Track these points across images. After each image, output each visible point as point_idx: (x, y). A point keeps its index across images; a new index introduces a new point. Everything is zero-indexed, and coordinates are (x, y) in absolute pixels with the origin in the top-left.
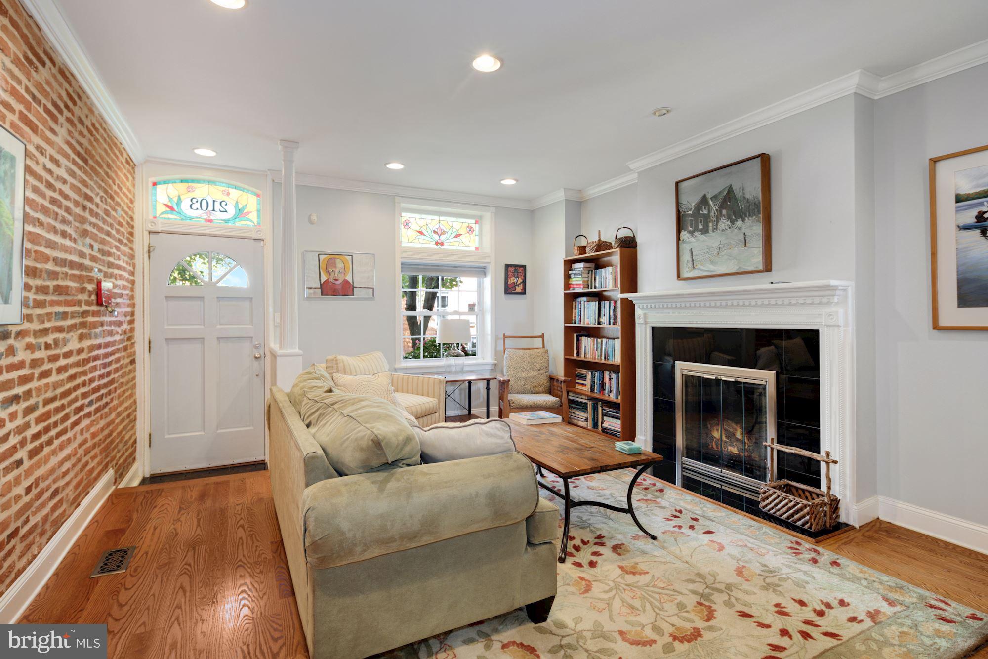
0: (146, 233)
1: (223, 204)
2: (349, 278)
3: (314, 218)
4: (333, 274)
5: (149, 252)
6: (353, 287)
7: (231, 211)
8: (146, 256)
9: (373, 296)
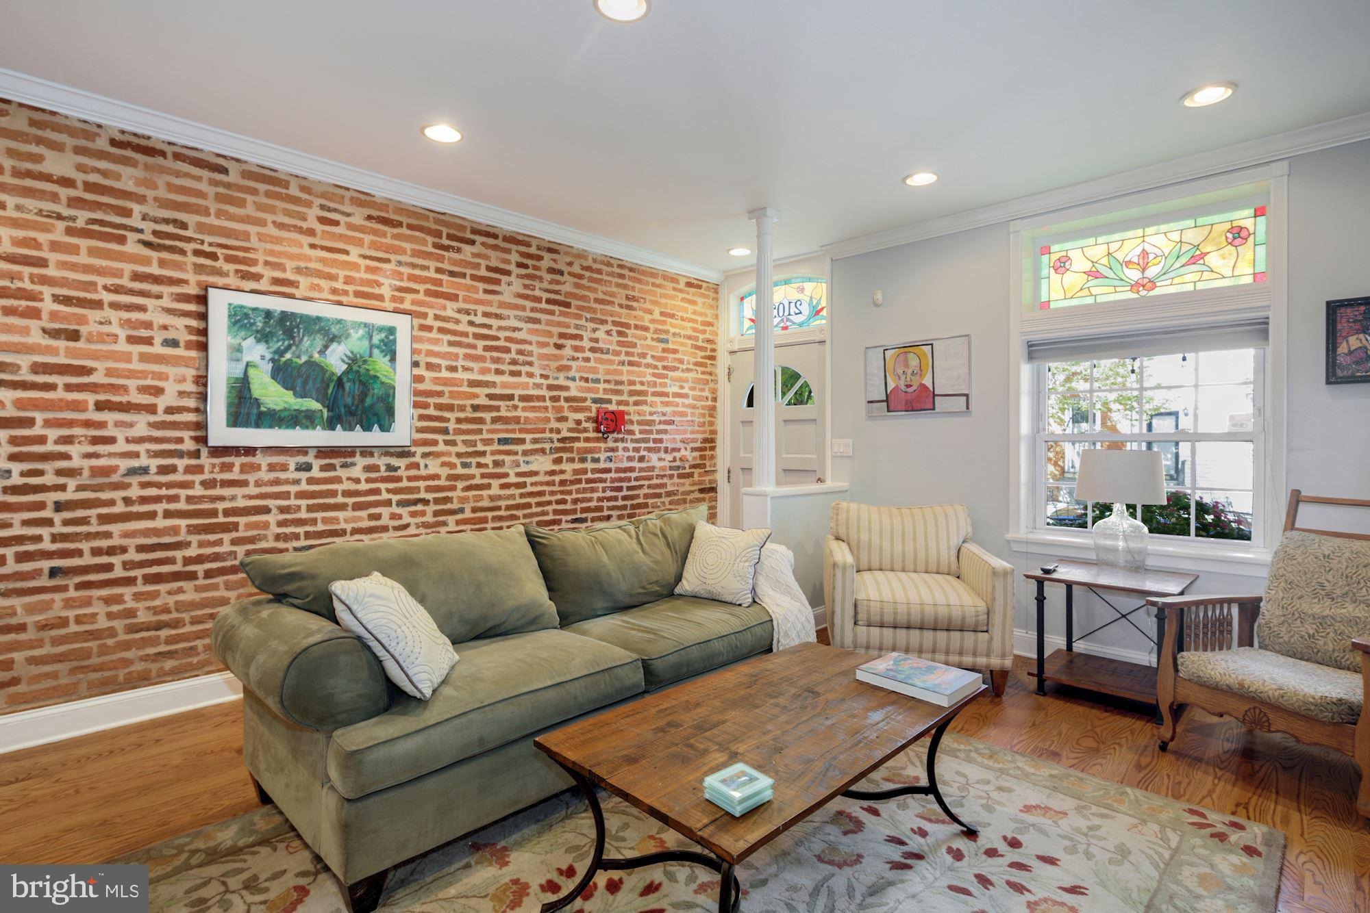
0: (727, 354)
1: (799, 303)
2: (927, 381)
3: (879, 296)
4: (903, 378)
5: (729, 374)
6: (934, 395)
7: (806, 310)
8: (726, 378)
9: (968, 408)
